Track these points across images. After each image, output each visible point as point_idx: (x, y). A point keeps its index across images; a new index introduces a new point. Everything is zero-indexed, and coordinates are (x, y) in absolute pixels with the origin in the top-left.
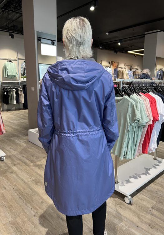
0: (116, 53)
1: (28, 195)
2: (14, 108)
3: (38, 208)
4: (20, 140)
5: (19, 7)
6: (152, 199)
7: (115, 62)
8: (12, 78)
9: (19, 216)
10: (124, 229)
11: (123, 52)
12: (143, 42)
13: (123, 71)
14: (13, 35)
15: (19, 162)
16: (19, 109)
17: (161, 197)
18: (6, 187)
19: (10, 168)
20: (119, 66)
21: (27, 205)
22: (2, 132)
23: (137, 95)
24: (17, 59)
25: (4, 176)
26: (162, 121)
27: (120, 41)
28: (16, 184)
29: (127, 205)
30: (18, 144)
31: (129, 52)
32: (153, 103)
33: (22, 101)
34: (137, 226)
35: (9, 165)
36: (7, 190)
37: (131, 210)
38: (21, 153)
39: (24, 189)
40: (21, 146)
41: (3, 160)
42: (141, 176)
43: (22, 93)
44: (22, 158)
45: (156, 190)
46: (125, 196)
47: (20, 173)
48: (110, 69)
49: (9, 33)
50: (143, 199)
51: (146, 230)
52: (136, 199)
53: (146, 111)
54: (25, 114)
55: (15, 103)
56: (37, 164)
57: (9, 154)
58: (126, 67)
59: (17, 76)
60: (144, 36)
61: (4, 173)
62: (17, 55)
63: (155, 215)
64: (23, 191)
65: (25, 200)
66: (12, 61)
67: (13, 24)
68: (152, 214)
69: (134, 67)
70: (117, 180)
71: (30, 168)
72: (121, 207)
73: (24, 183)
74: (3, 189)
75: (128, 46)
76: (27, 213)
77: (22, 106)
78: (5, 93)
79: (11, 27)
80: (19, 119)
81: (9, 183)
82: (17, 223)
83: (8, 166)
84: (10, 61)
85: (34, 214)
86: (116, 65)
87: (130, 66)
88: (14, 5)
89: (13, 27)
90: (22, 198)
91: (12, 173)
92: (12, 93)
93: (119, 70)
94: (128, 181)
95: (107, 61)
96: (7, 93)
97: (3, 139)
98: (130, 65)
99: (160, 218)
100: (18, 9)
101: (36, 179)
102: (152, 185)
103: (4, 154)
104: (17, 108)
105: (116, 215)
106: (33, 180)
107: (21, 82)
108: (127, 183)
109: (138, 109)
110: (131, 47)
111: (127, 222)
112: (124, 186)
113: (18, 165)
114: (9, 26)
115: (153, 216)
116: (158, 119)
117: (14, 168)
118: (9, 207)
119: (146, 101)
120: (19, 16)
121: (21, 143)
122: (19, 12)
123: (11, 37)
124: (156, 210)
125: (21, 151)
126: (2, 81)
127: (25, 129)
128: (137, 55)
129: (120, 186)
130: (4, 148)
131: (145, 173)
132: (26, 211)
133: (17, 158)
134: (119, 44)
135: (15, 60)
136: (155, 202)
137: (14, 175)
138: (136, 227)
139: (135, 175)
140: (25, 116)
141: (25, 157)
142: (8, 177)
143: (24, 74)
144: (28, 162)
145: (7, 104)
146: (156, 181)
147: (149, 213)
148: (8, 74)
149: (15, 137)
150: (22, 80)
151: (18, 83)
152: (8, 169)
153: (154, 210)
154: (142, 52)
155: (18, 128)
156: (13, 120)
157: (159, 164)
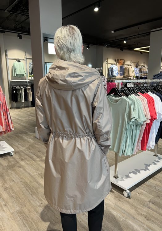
0: (122, 51)
1: (34, 188)
2: (23, 105)
3: (43, 199)
4: (27, 136)
5: (26, 10)
6: (149, 193)
7: (121, 60)
8: (21, 77)
9: (25, 206)
10: (122, 220)
11: (129, 50)
12: (149, 40)
13: (129, 68)
14: (21, 36)
15: (26, 157)
16: (28, 107)
17: (159, 191)
18: (14, 180)
19: (18, 162)
20: (125, 64)
21: (33, 197)
22: (11, 130)
23: (135, 95)
24: (25, 59)
25: (12, 170)
26: (160, 120)
27: (125, 39)
28: (23, 177)
29: (126, 198)
30: (26, 140)
31: (135, 49)
32: (151, 103)
33: (31, 99)
34: (134, 218)
35: (17, 159)
36: (15, 183)
37: (129, 203)
38: (28, 148)
39: (31, 182)
40: (29, 142)
41: (12, 155)
42: (141, 171)
43: (31, 91)
44: (29, 153)
45: (155, 185)
46: (124, 190)
47: (28, 168)
48: (116, 66)
49: (17, 34)
50: (141, 193)
51: (142, 222)
52: (135, 193)
53: (144, 111)
54: (33, 112)
55: (23, 101)
56: (43, 159)
57: (17, 150)
58: (133, 64)
59: (25, 75)
60: (150, 34)
61: (13, 167)
62: (25, 55)
63: (152, 208)
64: (29, 184)
65: (31, 192)
66: (20, 61)
67: (21, 26)
68: (149, 208)
69: (141, 64)
70: (117, 175)
71: (37, 163)
72: (119, 200)
73: (31, 176)
74: (12, 181)
75: (134, 44)
76: (33, 204)
77: (30, 104)
78: (14, 92)
79: (19, 28)
80: (27, 116)
81: (17, 176)
82: (24, 212)
83: (16, 161)
84: (19, 61)
85: (39, 205)
86: (122, 63)
87: (136, 64)
88: (22, 8)
89: (20, 28)
90: (29, 190)
91: (20, 167)
92: (20, 91)
93: (125, 67)
94: (128, 177)
95: (113, 59)
96: (16, 92)
97: (12, 135)
98: (136, 62)
99: (156, 212)
100: (25, 11)
101: (41, 173)
102: (151, 180)
103: (13, 150)
104: (25, 106)
105: (115, 207)
106: (39, 174)
107: (29, 80)
108: (126, 178)
109: (136, 109)
110: (138, 44)
111: (125, 214)
112: (123, 181)
113: (25, 160)
114: (17, 28)
115: (149, 209)
116: (156, 118)
117: (21, 163)
118: (17, 198)
119: (143, 100)
120: (26, 18)
121: (29, 139)
122: (26, 14)
123: (20, 38)
124: (153, 203)
125: (28, 147)
126: (11, 80)
127: (33, 126)
128: (143, 52)
129: (119, 181)
130: (13, 144)
131: (145, 169)
132: (32, 202)
133: (25, 153)
134: (125, 42)
135: (23, 60)
136: (153, 197)
137: (21, 169)
138: (132, 218)
139: (135, 171)
140: (33, 114)
141: (32, 153)
142: (16, 171)
143: (32, 73)
144: (35, 157)
145: (16, 102)
146: (155, 176)
147: (146, 207)
148: (17, 74)
149: (23, 134)
150: (30, 78)
151: (26, 82)
152: (16, 164)
153: (151, 203)
154: (148, 49)
155: (26, 125)
156: (21, 117)
157: (159, 160)
